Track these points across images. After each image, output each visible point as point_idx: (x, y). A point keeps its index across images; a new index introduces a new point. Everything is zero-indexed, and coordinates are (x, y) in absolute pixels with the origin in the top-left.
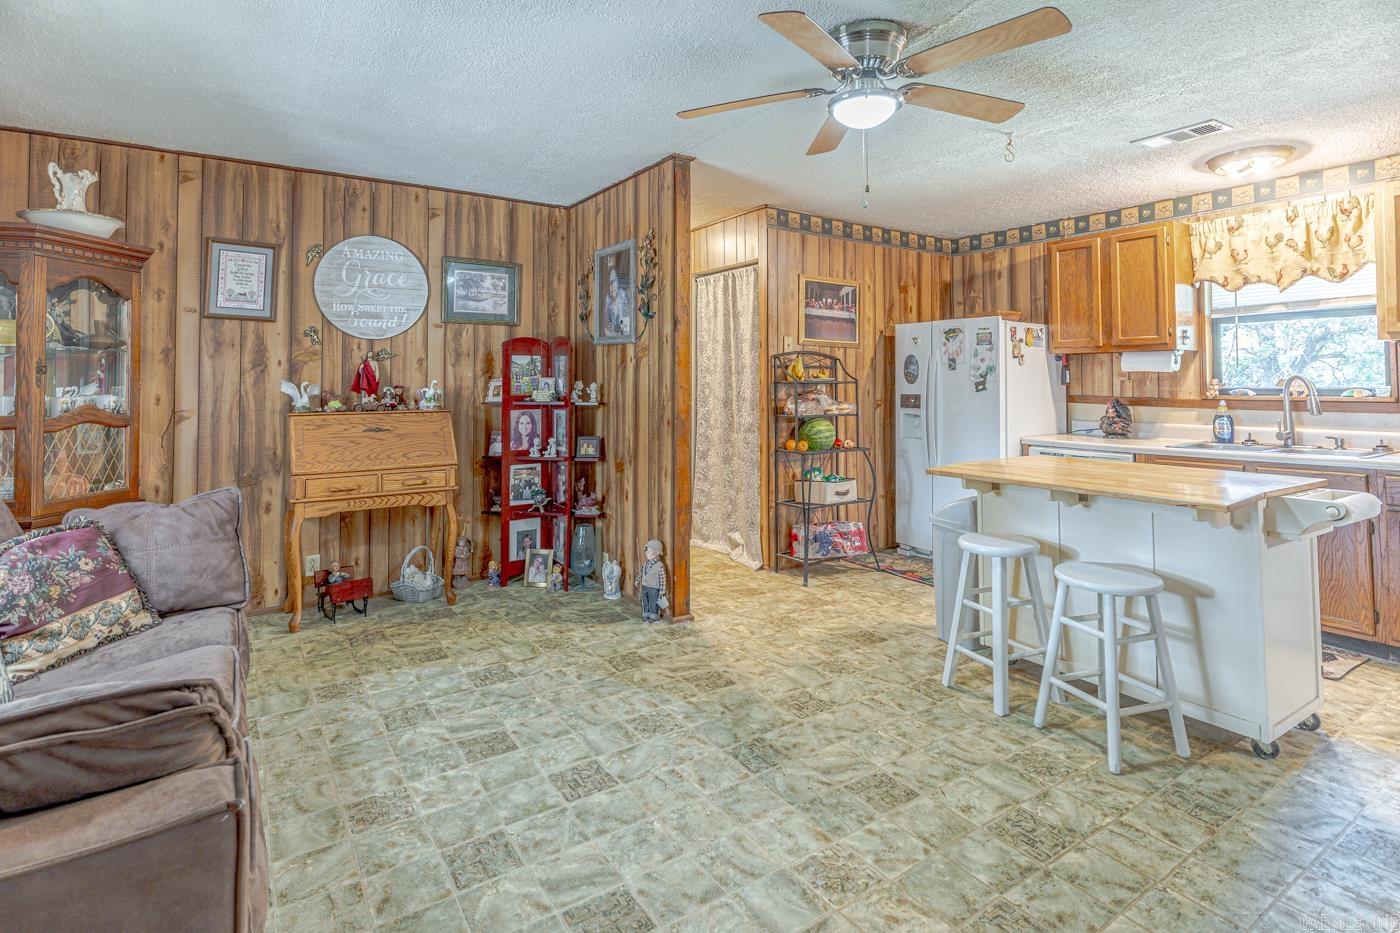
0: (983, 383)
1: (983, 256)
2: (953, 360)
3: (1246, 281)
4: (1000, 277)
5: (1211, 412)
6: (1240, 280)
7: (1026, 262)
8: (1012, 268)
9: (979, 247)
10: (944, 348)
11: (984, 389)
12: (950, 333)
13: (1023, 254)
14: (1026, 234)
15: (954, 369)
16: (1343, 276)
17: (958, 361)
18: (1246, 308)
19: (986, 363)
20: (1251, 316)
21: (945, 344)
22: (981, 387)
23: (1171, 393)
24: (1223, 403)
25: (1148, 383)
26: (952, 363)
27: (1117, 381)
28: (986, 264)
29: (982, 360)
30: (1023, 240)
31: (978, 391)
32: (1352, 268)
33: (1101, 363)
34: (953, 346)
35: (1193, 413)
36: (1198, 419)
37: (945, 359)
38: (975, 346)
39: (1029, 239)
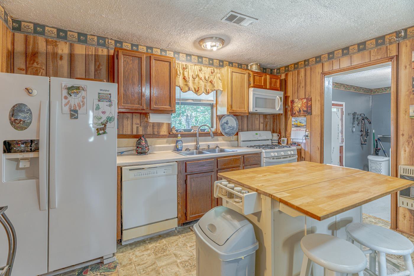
0: (104, 129)
1: (47, 41)
2: (76, 111)
3: (189, 90)
4: (61, 58)
5: (175, 139)
6: (187, 89)
7: (82, 55)
8: (71, 56)
9: (43, 33)
10: (64, 101)
11: (105, 133)
12: (72, 90)
13: (80, 50)
14: (82, 38)
15: (77, 118)
16: (208, 93)
17: (79, 112)
18: (183, 99)
19: (107, 115)
20: (185, 103)
21: (66, 98)
22: (101, 132)
23: (158, 132)
24: (179, 135)
25: (149, 127)
26: (74, 114)
27: (135, 127)
28: (49, 47)
29: (104, 113)
30: (79, 41)
31: (99, 134)
32: (210, 91)
33: (127, 118)
34: (74, 100)
35: (165, 140)
36: (167, 142)
37: (66, 109)
38: (96, 102)
39: (85, 42)
